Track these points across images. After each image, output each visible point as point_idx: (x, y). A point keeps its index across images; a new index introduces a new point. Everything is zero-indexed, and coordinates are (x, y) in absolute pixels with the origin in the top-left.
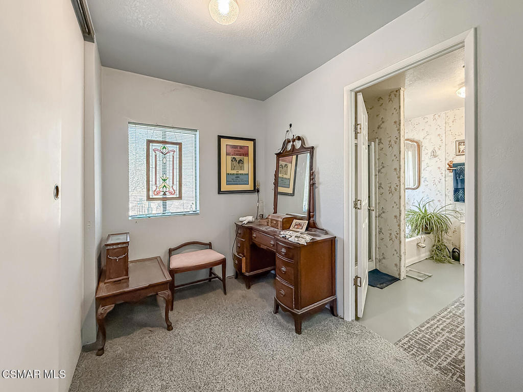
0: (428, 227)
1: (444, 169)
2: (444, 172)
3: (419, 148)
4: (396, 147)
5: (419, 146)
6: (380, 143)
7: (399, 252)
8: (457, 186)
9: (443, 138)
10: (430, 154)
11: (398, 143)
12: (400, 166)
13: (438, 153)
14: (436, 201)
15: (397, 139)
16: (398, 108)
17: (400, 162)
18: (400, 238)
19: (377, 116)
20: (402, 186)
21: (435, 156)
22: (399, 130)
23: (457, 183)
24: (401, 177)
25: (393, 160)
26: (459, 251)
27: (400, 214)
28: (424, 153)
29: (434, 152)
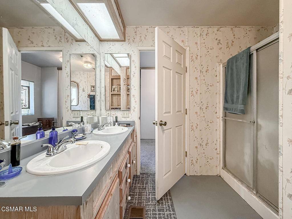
3: (78, 86)
5: (78, 85)
8: (91, 104)
9: (87, 83)
10: (82, 90)
13: (85, 90)
28: (80, 89)
29: (83, 89)
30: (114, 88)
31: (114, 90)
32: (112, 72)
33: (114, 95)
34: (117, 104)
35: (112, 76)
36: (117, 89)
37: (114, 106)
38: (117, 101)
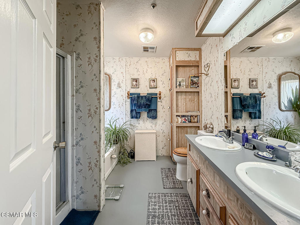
0: (118, 140)
1: (125, 97)
2: (125, 99)
3: (110, 80)
4: (95, 65)
5: (110, 78)
6: (78, 58)
7: (98, 182)
8: (132, 108)
9: (124, 75)
10: (116, 85)
11: (97, 61)
12: (100, 86)
13: (122, 85)
14: (120, 119)
15: (97, 57)
16: (98, 24)
17: (100, 83)
18: (100, 165)
19: (75, 26)
20: (102, 109)
21: (120, 87)
22: (99, 47)
23: (132, 106)
24: (101, 99)
25: (93, 80)
26: (134, 152)
27: (100, 138)
28: (113, 84)
29: (119, 84)
30: (180, 82)
31: (180, 85)
32: (177, 55)
33: (180, 94)
34: (185, 109)
35: (177, 61)
36: (184, 83)
37: (180, 112)
38: (185, 104)
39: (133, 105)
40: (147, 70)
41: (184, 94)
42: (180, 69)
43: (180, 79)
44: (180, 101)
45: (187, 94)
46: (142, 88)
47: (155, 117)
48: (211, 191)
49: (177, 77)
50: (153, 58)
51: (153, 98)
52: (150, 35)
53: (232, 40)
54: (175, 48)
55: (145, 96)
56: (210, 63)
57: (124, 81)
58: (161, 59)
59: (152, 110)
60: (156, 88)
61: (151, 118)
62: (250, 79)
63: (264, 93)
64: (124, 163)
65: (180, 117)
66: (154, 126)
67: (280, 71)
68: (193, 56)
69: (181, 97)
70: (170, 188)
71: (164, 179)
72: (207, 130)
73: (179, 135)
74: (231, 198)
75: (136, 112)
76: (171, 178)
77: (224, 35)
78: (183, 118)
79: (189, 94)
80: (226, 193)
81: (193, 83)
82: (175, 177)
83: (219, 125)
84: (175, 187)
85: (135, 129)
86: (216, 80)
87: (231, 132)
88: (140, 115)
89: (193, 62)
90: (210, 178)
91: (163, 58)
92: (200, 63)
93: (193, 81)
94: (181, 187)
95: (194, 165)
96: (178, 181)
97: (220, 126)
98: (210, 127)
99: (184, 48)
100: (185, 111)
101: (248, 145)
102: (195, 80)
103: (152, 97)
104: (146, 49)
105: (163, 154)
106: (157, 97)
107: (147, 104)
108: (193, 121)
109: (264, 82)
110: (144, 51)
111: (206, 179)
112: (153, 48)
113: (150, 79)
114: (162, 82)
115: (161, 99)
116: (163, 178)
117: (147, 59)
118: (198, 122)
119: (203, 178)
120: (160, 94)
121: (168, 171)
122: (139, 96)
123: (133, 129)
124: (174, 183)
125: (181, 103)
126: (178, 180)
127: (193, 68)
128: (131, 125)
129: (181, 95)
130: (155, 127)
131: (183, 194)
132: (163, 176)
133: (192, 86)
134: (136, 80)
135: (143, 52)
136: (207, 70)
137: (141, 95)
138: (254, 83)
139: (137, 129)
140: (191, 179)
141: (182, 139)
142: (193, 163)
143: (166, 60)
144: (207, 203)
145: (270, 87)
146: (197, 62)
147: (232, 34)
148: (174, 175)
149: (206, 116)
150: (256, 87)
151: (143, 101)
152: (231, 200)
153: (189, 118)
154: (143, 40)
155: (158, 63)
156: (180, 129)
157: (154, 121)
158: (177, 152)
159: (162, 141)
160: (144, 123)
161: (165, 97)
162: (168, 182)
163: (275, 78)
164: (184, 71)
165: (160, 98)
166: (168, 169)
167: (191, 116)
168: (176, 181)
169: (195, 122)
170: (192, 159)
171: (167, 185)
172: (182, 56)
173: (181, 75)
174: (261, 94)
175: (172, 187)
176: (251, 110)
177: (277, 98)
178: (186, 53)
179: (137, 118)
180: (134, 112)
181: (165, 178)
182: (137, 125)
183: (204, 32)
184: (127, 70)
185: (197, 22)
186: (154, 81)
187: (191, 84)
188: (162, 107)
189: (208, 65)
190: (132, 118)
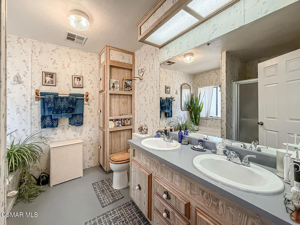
1: (29, 97)
2: (29, 100)
8: (45, 114)
9: (30, 65)
13: (23, 79)
21: (20, 82)
23: (45, 111)
30: (113, 84)
31: (113, 87)
32: (111, 54)
33: (113, 96)
34: (118, 112)
35: (111, 60)
36: (118, 85)
37: (113, 115)
38: (118, 107)
39: (46, 109)
40: (69, 64)
41: (118, 96)
42: (114, 70)
43: (113, 81)
44: (113, 103)
45: (121, 96)
46: (60, 87)
47: (80, 123)
48: (171, 192)
49: (110, 78)
50: (78, 50)
51: (79, 100)
52: (84, 22)
53: (168, 54)
54: (109, 46)
55: (67, 98)
56: (144, 69)
57: (29, 74)
58: (89, 54)
59: (76, 115)
60: (82, 87)
61: (74, 124)
62: (166, 86)
63: (174, 98)
64: (30, 196)
65: (114, 120)
66: (78, 134)
67: (182, 83)
68: (126, 59)
69: (115, 100)
70: (110, 203)
71: (100, 196)
72: (143, 132)
73: (112, 141)
74: (195, 193)
75: (51, 119)
76: (108, 192)
77: (161, 47)
78: (117, 122)
79: (123, 96)
80: (188, 189)
81: (127, 86)
82: (112, 188)
83: (153, 126)
84: (115, 200)
85: (49, 142)
86: (152, 86)
87: (167, 131)
88: (58, 122)
89: (127, 65)
90: (167, 180)
91: (92, 53)
92: (133, 67)
93: (127, 84)
94: (121, 196)
95: (143, 170)
96: (117, 192)
97: (155, 127)
98: (145, 129)
99: (118, 49)
100: (118, 114)
101: (184, 141)
102: (129, 83)
103: (77, 99)
104: (71, 37)
105: (90, 166)
106: (83, 99)
107: (69, 108)
108: (127, 124)
109: (174, 89)
110: (68, 38)
111: (162, 182)
112: (82, 39)
113: (74, 76)
114: (90, 82)
115: (89, 101)
116: (98, 196)
117: (69, 50)
118: (131, 125)
119: (158, 182)
120: (87, 96)
121: (102, 184)
122: (56, 97)
123: (45, 143)
124: (113, 196)
125: (114, 106)
126: (116, 190)
127: (127, 71)
128: (41, 138)
129: (115, 98)
130: (80, 135)
131: (126, 204)
132: (97, 192)
133: (126, 89)
134: (52, 75)
135: (64, 40)
136: (141, 75)
137: (59, 95)
138: (168, 90)
139: (52, 142)
140: (139, 185)
141: (115, 144)
142: (142, 169)
143: (96, 57)
144: (165, 205)
145: (177, 93)
146: (131, 65)
147: (168, 48)
148: (110, 186)
149: (139, 118)
150: (169, 93)
151: (62, 105)
152: (195, 195)
153: (123, 121)
154: (73, 24)
155: (85, 58)
156: (113, 133)
157: (79, 128)
158: (115, 160)
159: (89, 151)
160: (64, 133)
161: (93, 99)
162: (106, 197)
163: (179, 87)
164: (117, 72)
165: (87, 100)
166: (101, 181)
167: (125, 119)
168: (115, 192)
169: (128, 125)
170: (139, 164)
171: (106, 202)
172: (116, 57)
173: (114, 76)
174: (172, 98)
175: (111, 201)
176: (167, 111)
177: (180, 101)
178: (121, 54)
179: (52, 126)
180: (48, 119)
181: (101, 194)
182: (52, 136)
183: (147, 40)
184: (34, 58)
185: (140, 27)
186: (80, 79)
187: (125, 86)
188: (89, 110)
189: (142, 71)
190: (44, 126)
